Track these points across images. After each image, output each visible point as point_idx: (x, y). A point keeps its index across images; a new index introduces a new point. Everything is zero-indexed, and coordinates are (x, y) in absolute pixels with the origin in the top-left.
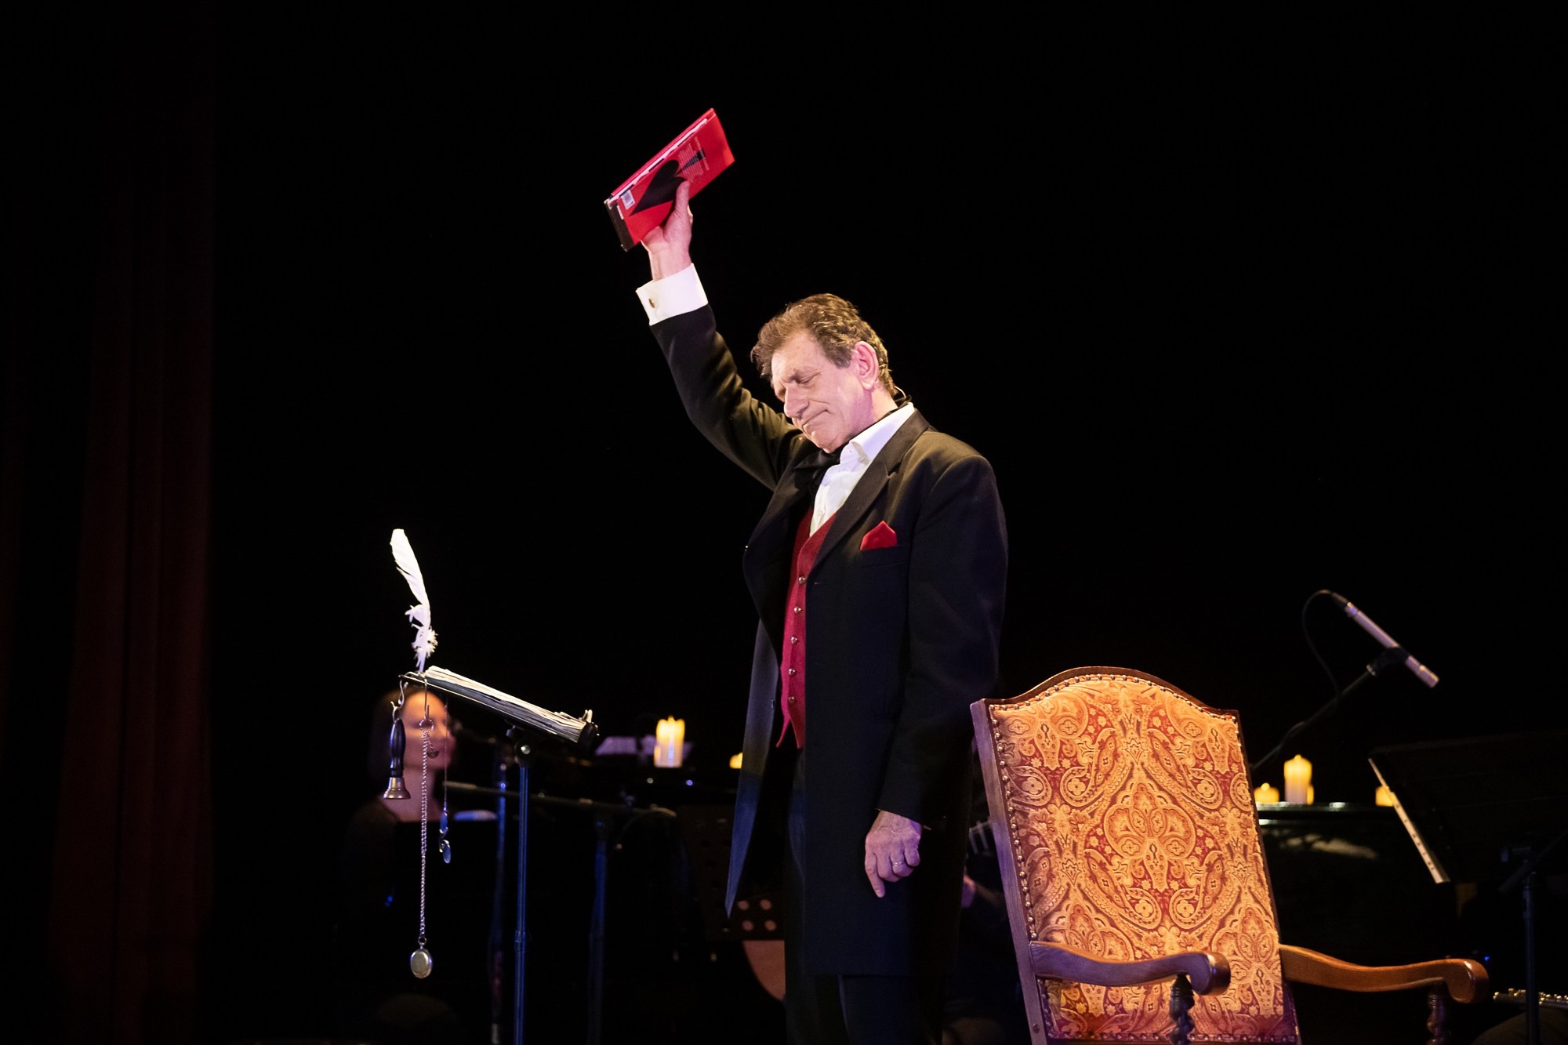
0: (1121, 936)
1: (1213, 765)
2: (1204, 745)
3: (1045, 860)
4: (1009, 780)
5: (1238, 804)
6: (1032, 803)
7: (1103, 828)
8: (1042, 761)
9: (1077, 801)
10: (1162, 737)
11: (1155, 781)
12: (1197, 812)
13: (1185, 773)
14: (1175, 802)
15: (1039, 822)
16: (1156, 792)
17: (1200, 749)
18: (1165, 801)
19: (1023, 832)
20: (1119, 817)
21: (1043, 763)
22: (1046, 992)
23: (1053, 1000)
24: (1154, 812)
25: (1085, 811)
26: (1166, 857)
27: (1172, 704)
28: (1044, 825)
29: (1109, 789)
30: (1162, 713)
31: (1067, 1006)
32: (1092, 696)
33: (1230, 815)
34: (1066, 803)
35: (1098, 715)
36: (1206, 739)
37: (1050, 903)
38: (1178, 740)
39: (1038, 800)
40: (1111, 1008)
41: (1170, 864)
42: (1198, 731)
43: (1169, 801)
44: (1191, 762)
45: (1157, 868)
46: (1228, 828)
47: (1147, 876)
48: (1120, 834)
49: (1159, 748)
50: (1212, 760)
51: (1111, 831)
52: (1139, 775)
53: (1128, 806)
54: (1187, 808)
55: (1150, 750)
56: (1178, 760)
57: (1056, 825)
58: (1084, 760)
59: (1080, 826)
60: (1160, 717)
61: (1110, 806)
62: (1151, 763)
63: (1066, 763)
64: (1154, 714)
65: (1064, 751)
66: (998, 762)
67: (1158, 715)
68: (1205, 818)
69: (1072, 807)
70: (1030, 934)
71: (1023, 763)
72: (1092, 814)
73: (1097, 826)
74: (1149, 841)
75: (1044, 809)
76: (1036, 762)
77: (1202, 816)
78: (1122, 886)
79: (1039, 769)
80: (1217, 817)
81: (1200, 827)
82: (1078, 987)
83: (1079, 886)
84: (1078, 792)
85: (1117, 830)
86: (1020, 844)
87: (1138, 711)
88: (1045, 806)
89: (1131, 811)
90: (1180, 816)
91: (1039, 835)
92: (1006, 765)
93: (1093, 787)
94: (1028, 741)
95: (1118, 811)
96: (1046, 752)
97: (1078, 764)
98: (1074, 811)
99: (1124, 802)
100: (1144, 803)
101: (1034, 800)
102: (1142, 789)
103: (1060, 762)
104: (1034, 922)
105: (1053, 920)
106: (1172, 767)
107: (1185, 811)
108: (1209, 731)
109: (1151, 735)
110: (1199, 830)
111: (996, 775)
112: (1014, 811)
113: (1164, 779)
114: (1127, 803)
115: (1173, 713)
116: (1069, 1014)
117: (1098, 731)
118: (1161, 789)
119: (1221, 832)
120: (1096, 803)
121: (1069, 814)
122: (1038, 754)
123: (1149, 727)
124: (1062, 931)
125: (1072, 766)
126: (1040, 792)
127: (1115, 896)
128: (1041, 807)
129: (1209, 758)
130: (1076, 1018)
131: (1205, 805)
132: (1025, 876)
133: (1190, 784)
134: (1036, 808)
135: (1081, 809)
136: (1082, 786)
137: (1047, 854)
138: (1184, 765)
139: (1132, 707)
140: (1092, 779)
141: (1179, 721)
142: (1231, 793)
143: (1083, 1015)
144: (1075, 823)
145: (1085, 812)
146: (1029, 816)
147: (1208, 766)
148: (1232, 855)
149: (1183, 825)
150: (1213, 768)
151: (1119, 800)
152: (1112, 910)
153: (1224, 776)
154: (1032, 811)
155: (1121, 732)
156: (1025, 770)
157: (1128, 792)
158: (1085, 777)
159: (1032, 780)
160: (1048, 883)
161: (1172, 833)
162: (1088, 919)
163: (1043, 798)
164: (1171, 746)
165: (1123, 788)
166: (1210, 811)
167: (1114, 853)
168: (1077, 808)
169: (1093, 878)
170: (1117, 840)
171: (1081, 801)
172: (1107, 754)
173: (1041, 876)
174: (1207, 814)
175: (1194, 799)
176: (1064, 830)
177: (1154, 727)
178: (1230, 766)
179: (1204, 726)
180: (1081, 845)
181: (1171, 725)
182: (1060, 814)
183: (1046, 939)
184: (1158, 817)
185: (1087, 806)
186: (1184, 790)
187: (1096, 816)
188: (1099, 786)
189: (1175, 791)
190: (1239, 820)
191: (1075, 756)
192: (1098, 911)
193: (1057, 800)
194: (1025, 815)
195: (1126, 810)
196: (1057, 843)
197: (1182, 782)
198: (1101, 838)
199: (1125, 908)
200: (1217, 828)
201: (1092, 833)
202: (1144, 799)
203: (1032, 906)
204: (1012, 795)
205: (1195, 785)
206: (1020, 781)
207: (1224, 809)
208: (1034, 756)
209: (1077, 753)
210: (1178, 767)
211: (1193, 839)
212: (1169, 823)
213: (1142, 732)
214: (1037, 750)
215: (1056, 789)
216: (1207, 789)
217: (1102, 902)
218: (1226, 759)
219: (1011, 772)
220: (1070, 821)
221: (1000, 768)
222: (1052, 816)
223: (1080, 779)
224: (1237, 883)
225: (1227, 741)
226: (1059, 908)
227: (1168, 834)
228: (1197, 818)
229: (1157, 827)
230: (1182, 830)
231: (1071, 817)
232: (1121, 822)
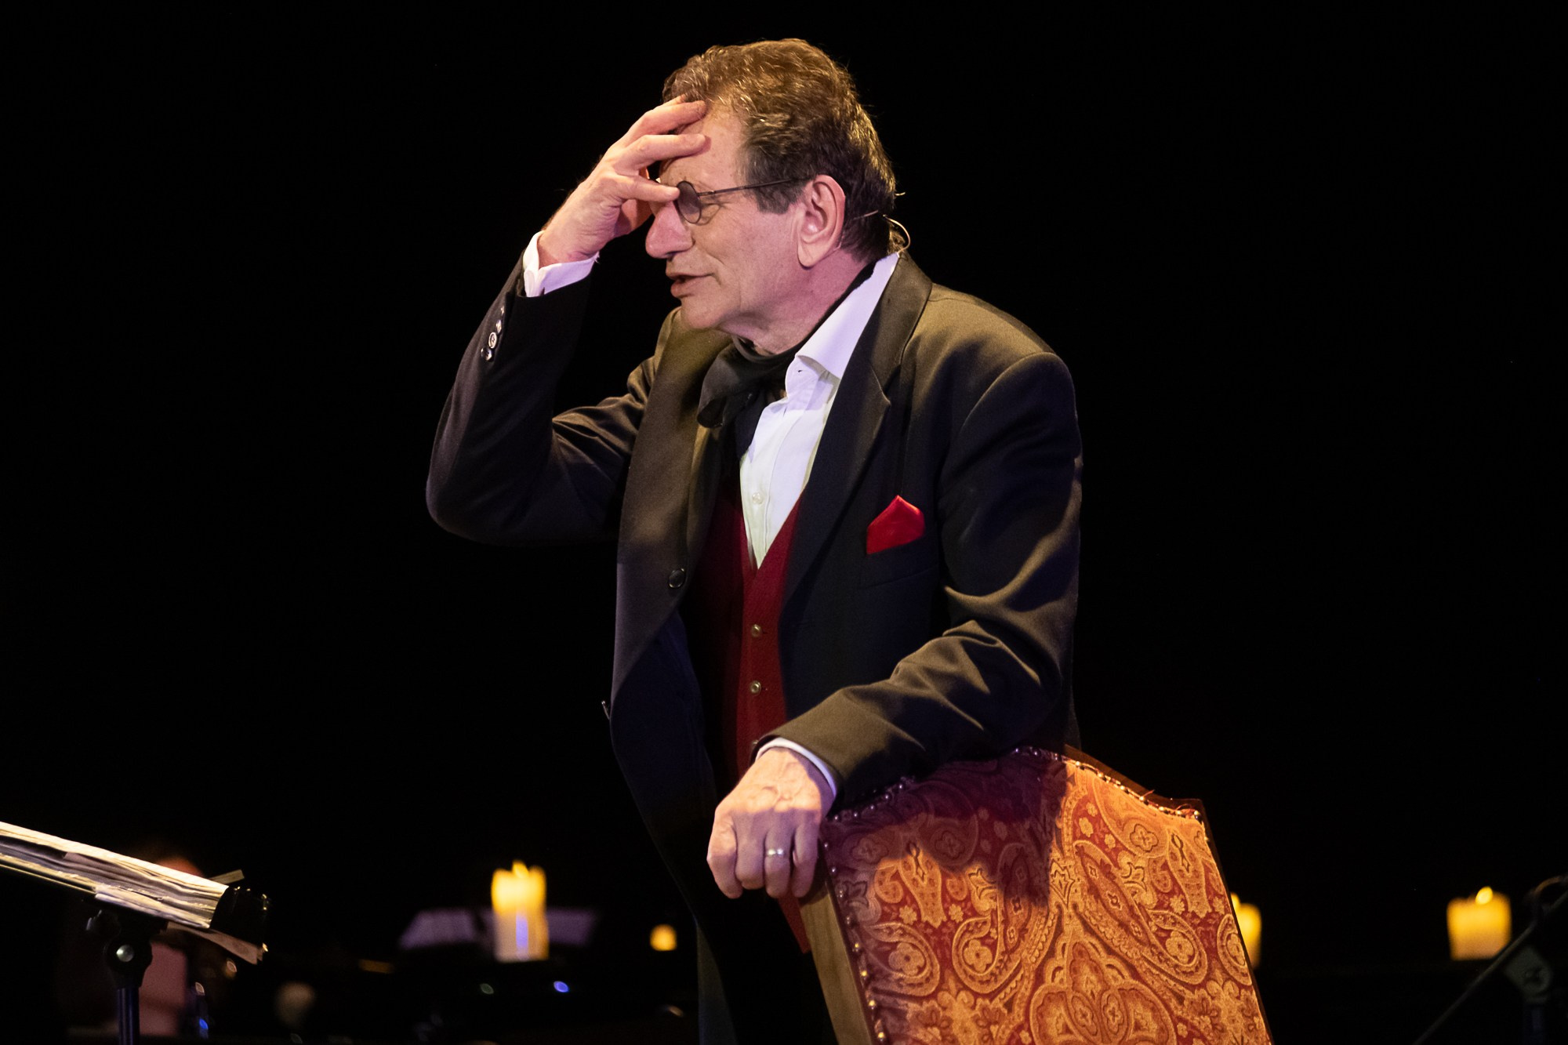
1: (1185, 901)
2: (1165, 866)
4: (862, 951)
5: (1232, 973)
6: (912, 992)
7: (1029, 1030)
8: (918, 911)
9: (981, 982)
10: (1098, 854)
11: (1098, 938)
12: (1172, 991)
13: (1143, 921)
14: (1135, 975)
15: (926, 1026)
16: (1104, 959)
17: (1160, 873)
18: (1120, 973)
21: (919, 916)
24: (1105, 996)
25: (997, 1000)
27: (1104, 791)
28: (936, 1031)
29: (1029, 956)
30: (1091, 810)
33: (1224, 995)
34: (966, 988)
36: (1166, 854)
38: (1124, 860)
39: (920, 985)
42: (1151, 840)
43: (1126, 974)
44: (1149, 898)
46: (1224, 1020)
48: (1057, 1040)
49: (1097, 876)
50: (1181, 892)
52: (1072, 926)
53: (1063, 987)
54: (1156, 985)
55: (1083, 880)
56: (1129, 896)
57: (956, 1030)
58: (984, 905)
59: (994, 1029)
60: (1091, 819)
61: (1034, 989)
62: (1086, 904)
63: (956, 912)
64: (1080, 813)
65: (951, 891)
67: (1086, 814)
68: (1186, 1003)
69: (976, 995)
71: (885, 917)
72: (1009, 1005)
73: (1020, 1028)
75: (933, 1002)
76: (908, 914)
77: (1180, 999)
79: (915, 925)
80: (1204, 999)
81: (1181, 1019)
84: (981, 966)
85: (1053, 1032)
88: (933, 996)
89: (1070, 997)
90: (1147, 1002)
92: (854, 924)
93: (1003, 953)
94: (888, 876)
95: (1049, 998)
96: (922, 895)
97: (975, 913)
98: (980, 1001)
99: (1057, 980)
100: (1088, 981)
101: (912, 985)
102: (1080, 953)
103: (946, 910)
106: (1121, 910)
107: (1155, 992)
108: (1169, 839)
109: (1081, 852)
110: (1180, 1026)
111: (841, 946)
113: (1111, 932)
114: (1062, 981)
115: (1109, 809)
118: (1110, 951)
119: (1214, 1026)
120: (1013, 984)
121: (973, 1008)
122: (908, 900)
123: (1075, 838)
125: (965, 917)
126: (921, 969)
128: (928, 998)
129: (1176, 890)
131: (1182, 978)
133: (1154, 940)
134: (919, 1000)
135: (991, 996)
136: (986, 952)
138: (1139, 905)
140: (1000, 939)
141: (1121, 824)
142: (1220, 951)
144: (988, 1020)
145: (998, 1003)
146: (909, 1016)
147: (1177, 904)
149: (1154, 1017)
150: (1186, 907)
151: (1048, 977)
153: (1204, 922)
154: (912, 1007)
155: (1033, 848)
156: (891, 931)
157: (1061, 960)
158: (988, 936)
159: (904, 948)
161: (1140, 1033)
163: (928, 980)
164: (1114, 870)
165: (1051, 953)
166: (1192, 988)
168: (984, 996)
171: (988, 982)
174: (1188, 994)
175: (1163, 966)
176: (969, 1039)
177: (1084, 837)
178: (1211, 902)
179: (1160, 830)
181: (1110, 832)
182: (960, 1010)
184: (1113, 1005)
185: (1000, 990)
186: (1146, 952)
187: (1016, 1008)
188: (1013, 951)
189: (1133, 954)
190: (1238, 1004)
191: (968, 899)
193: (952, 984)
194: (900, 1015)
195: (1062, 995)
197: (1141, 936)
200: (1207, 1019)
202: (1086, 973)
204: (871, 977)
205: (1162, 941)
206: (885, 951)
207: (1215, 984)
208: (902, 903)
209: (969, 892)
210: (1131, 908)
212: (1132, 1014)
213: (1066, 848)
214: (907, 891)
215: (946, 963)
216: (1181, 946)
218: (1204, 890)
220: (976, 1020)
222: (948, 1014)
223: (983, 940)
225: (1198, 856)
227: (1132, 1035)
228: (1173, 1003)
229: (1114, 1023)
230: (1154, 1026)
231: (977, 1012)
232: (1057, 1017)
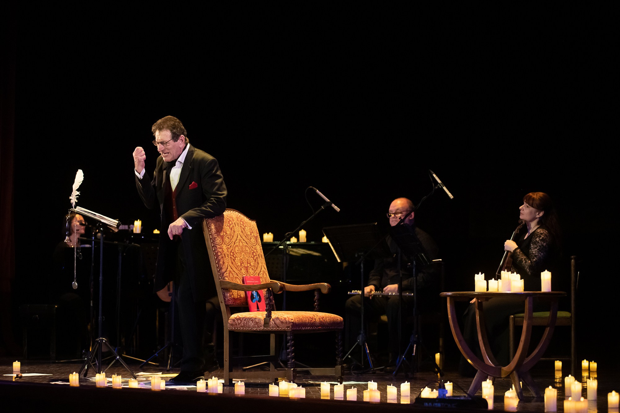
0: (239, 278)
3: (222, 259)
4: (212, 238)
7: (233, 250)
10: (243, 227)
11: (242, 238)
12: (251, 246)
13: (248, 236)
15: (220, 249)
17: (250, 230)
19: (216, 251)
20: (236, 247)
22: (224, 293)
23: (226, 295)
24: (243, 246)
26: (246, 258)
27: (244, 218)
29: (234, 240)
30: (242, 221)
31: (230, 296)
32: (228, 216)
33: (258, 247)
34: (225, 244)
35: (230, 221)
36: (251, 227)
37: (223, 270)
40: (239, 296)
41: (247, 260)
42: (250, 225)
43: (246, 243)
44: (249, 233)
45: (245, 261)
46: (258, 250)
47: (243, 263)
48: (237, 252)
49: (243, 230)
51: (235, 251)
52: (239, 236)
54: (249, 245)
55: (241, 230)
57: (224, 250)
58: (228, 233)
61: (234, 245)
62: (241, 234)
64: (241, 221)
65: (224, 231)
66: (209, 233)
70: (219, 278)
74: (243, 254)
78: (238, 265)
82: (232, 291)
83: (230, 265)
84: (227, 241)
86: (215, 254)
87: (238, 220)
89: (239, 246)
90: (248, 247)
91: (220, 252)
92: (211, 234)
93: (230, 240)
94: (216, 228)
100: (241, 244)
101: (218, 243)
102: (240, 240)
103: (223, 233)
104: (220, 275)
105: (225, 274)
106: (245, 235)
109: (241, 226)
110: (252, 251)
112: (214, 246)
113: (244, 238)
114: (238, 244)
115: (244, 221)
116: (230, 298)
117: (230, 225)
118: (244, 240)
122: (218, 231)
123: (240, 224)
124: (227, 277)
125: (226, 234)
126: (219, 241)
127: (237, 268)
128: (220, 245)
129: (253, 232)
130: (232, 299)
131: (253, 244)
132: (217, 263)
133: (249, 239)
135: (228, 245)
136: (228, 239)
137: (222, 257)
139: (236, 219)
140: (230, 238)
141: (246, 223)
142: (258, 241)
143: (233, 298)
144: (228, 249)
146: (217, 247)
147: (252, 234)
148: (259, 257)
150: (254, 235)
151: (236, 243)
152: (237, 272)
153: (256, 237)
155: (235, 225)
156: (216, 235)
157: (237, 241)
158: (228, 237)
159: (218, 238)
160: (223, 265)
162: (232, 274)
163: (220, 243)
164: (245, 229)
166: (254, 246)
167: (236, 257)
169: (232, 263)
170: (236, 253)
171: (228, 243)
172: (232, 231)
173: (221, 263)
175: (251, 243)
176: (225, 251)
178: (257, 234)
180: (229, 254)
181: (244, 224)
182: (224, 247)
183: (223, 279)
185: (230, 245)
187: (232, 247)
189: (247, 241)
190: (260, 248)
191: (226, 232)
192: (234, 272)
193: (223, 243)
196: (224, 254)
198: (233, 253)
199: (239, 271)
200: (256, 250)
201: (231, 252)
203: (219, 271)
204: (213, 242)
205: (251, 239)
206: (215, 238)
210: (247, 234)
211: (251, 253)
212: (246, 249)
213: (239, 226)
215: (223, 240)
216: (253, 240)
217: (235, 269)
219: (212, 236)
221: (210, 235)
224: (261, 264)
225: (255, 228)
226: (226, 271)
227: (246, 252)
228: (252, 248)
229: (244, 250)
230: (249, 251)
231: (227, 247)
232: (237, 249)
